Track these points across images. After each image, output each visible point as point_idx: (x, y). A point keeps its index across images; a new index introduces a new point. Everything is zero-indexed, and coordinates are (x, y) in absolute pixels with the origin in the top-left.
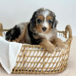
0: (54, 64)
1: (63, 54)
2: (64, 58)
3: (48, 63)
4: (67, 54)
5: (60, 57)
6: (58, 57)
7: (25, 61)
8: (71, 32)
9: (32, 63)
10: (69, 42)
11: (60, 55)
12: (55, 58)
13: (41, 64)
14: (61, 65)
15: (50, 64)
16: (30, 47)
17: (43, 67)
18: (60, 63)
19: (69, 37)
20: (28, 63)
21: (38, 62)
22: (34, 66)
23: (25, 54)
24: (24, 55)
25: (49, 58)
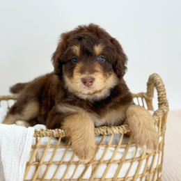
1: (147, 154)
2: (152, 165)
4: (159, 153)
5: (140, 160)
6: (132, 161)
7: (40, 177)
8: (164, 91)
10: (161, 117)
11: (138, 155)
18: (141, 178)
19: (160, 105)
24: (38, 161)
25: (108, 164)
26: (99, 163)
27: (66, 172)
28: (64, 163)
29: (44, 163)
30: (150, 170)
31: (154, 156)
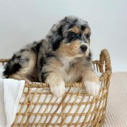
0: (80, 116)
1: (96, 100)
3: (70, 114)
4: (104, 99)
5: (91, 103)
6: (87, 104)
7: (30, 111)
8: (110, 61)
9: (42, 115)
11: (90, 100)
12: (83, 107)
13: (59, 116)
14: (94, 119)
15: (74, 116)
16: (39, 87)
17: (62, 123)
18: (92, 114)
19: (106, 70)
20: (36, 115)
21: (53, 114)
22: (46, 121)
23: (30, 100)
24: (29, 102)
25: (72, 105)
26: (66, 104)
27: (46, 109)
28: (45, 104)
29: (33, 103)
30: (98, 109)
31: (100, 101)
